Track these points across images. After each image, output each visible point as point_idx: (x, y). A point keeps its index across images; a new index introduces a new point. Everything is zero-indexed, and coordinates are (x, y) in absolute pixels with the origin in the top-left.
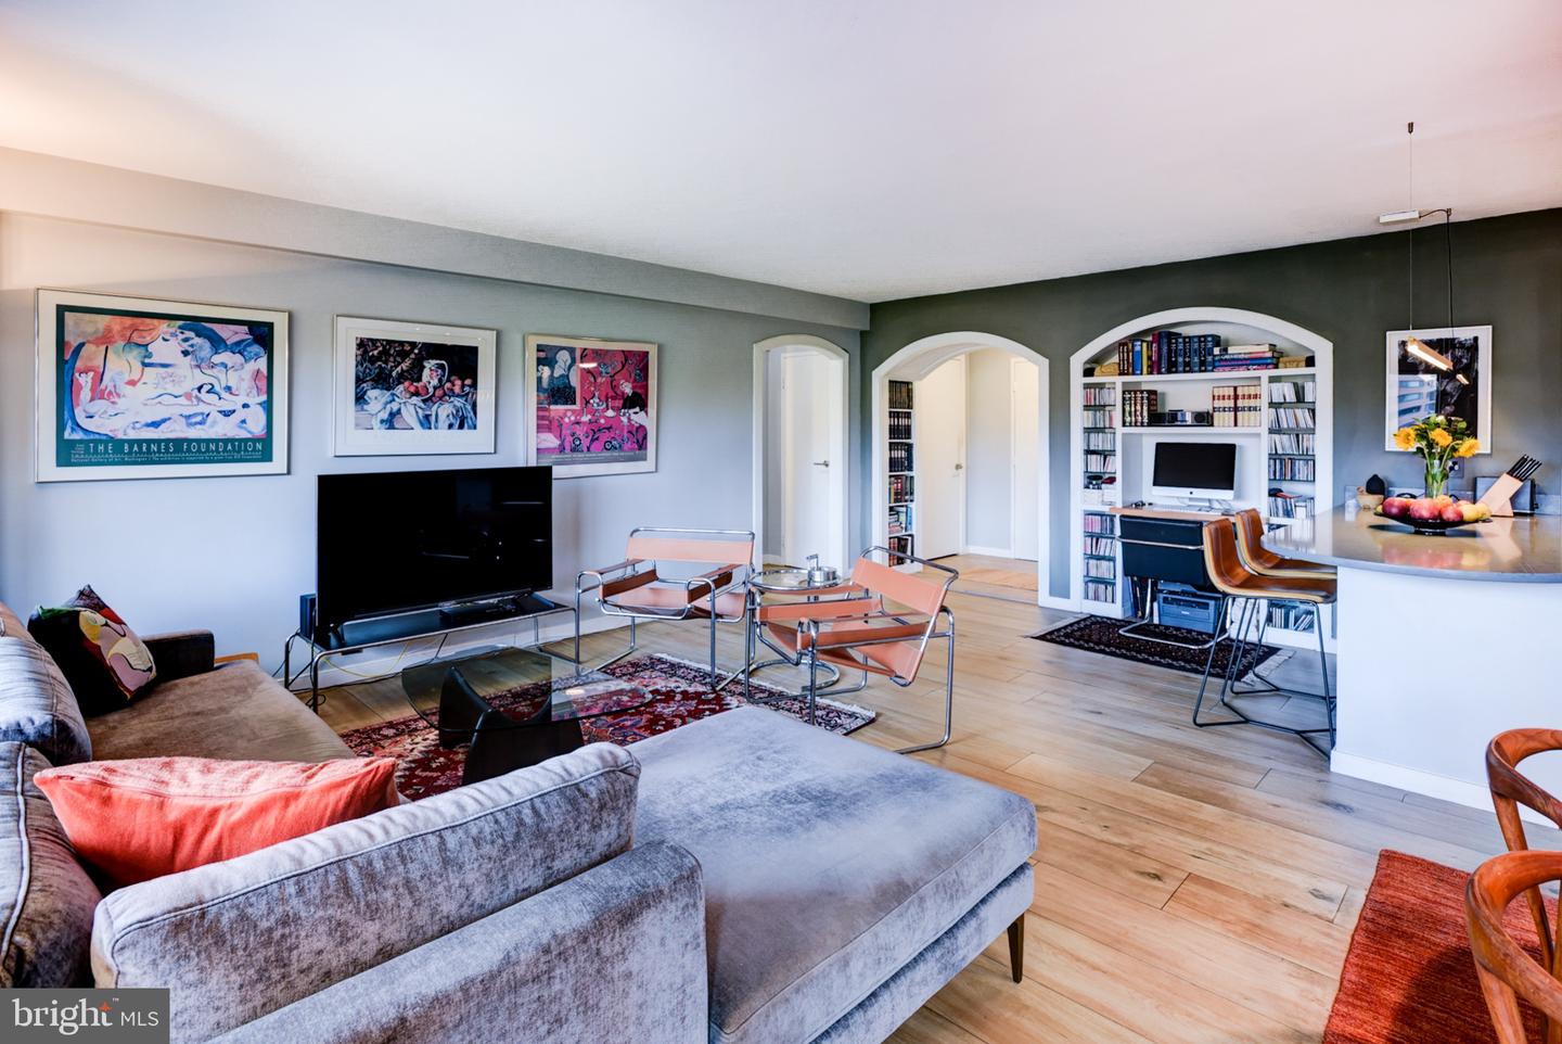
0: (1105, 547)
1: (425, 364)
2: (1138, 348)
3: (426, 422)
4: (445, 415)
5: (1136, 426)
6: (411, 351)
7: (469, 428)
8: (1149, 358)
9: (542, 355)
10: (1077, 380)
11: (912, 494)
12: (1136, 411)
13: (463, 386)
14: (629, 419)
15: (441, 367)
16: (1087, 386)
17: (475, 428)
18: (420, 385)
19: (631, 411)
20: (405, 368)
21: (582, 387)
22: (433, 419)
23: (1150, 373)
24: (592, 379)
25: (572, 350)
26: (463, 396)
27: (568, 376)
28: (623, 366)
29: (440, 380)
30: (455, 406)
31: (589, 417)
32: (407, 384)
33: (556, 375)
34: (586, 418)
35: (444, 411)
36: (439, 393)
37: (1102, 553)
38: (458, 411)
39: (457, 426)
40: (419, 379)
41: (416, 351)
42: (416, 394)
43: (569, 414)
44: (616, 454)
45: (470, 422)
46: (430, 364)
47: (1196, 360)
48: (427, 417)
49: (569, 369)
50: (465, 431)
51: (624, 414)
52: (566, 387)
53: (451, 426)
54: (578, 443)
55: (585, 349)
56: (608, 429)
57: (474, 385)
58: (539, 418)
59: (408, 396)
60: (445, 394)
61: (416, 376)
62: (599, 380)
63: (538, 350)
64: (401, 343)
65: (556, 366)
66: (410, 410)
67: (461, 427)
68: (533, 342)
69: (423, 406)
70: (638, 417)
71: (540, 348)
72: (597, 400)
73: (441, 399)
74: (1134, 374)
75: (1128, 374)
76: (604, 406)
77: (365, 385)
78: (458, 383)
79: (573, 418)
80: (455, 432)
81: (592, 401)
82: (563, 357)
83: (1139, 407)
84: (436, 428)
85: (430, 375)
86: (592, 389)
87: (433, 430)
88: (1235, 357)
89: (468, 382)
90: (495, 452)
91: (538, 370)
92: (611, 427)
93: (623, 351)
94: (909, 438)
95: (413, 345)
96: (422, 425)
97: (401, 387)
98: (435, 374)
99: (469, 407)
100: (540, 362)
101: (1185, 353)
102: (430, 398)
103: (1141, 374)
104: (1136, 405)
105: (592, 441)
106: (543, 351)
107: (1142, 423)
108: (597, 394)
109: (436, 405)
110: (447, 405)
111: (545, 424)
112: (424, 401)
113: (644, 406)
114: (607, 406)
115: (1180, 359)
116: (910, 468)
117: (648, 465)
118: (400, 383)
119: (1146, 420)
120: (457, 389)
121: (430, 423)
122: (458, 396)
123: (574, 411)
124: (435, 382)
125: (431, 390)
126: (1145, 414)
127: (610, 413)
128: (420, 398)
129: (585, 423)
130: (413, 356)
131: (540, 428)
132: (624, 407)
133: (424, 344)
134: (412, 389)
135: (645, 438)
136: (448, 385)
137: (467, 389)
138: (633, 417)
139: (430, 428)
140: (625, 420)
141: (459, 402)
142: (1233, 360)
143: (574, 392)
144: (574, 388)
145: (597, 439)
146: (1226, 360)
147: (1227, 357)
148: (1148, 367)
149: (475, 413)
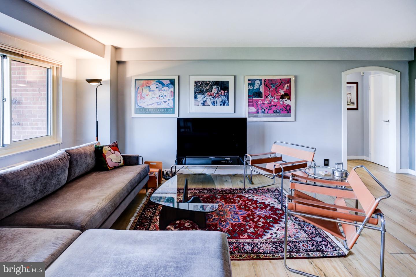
1: (213, 87)
3: (214, 103)
4: (219, 102)
6: (209, 84)
7: (226, 105)
9: (250, 82)
13: (224, 93)
14: (283, 102)
15: (218, 87)
17: (228, 105)
18: (212, 93)
19: (284, 100)
20: (207, 88)
21: (265, 92)
22: (216, 103)
24: (268, 89)
25: (260, 80)
26: (224, 96)
27: (259, 89)
28: (280, 84)
29: (217, 92)
30: (222, 99)
31: (268, 102)
32: (208, 93)
33: (255, 88)
34: (266, 102)
35: (219, 100)
36: (217, 95)
38: (223, 100)
39: (223, 105)
40: (212, 91)
41: (210, 83)
42: (211, 95)
43: (260, 101)
44: (278, 114)
45: (227, 104)
46: (214, 87)
48: (214, 102)
49: (260, 86)
50: (225, 106)
51: (281, 101)
52: (259, 92)
53: (221, 105)
54: (263, 110)
55: (265, 79)
56: (275, 106)
57: (228, 92)
58: (249, 102)
59: (208, 96)
60: (219, 95)
61: (210, 91)
62: (271, 89)
63: (248, 81)
64: (206, 81)
65: (255, 85)
66: (209, 100)
67: (224, 105)
68: (247, 78)
69: (212, 99)
70: (287, 102)
71: (249, 80)
72: (270, 96)
73: (218, 97)
76: (273, 98)
77: (197, 93)
78: (223, 92)
79: (261, 102)
80: (222, 106)
81: (268, 96)
82: (258, 82)
84: (216, 105)
85: (215, 90)
86: (269, 92)
87: (216, 106)
89: (226, 91)
90: (235, 113)
91: (248, 87)
92: (276, 105)
93: (280, 79)
95: (210, 82)
96: (212, 104)
97: (206, 94)
98: (216, 90)
99: (226, 99)
100: (249, 84)
102: (215, 97)
105: (269, 110)
106: (250, 81)
108: (270, 94)
109: (217, 98)
110: (220, 99)
111: (251, 103)
112: (213, 98)
113: (290, 99)
114: (274, 98)
117: (292, 118)
118: (206, 93)
120: (223, 94)
121: (215, 104)
122: (223, 96)
123: (262, 100)
124: (216, 92)
125: (215, 94)
127: (276, 100)
128: (212, 97)
129: (266, 104)
130: (210, 85)
131: (249, 105)
132: (281, 98)
133: (212, 81)
134: (210, 94)
135: (290, 109)
136: (220, 93)
137: (226, 94)
138: (285, 102)
139: (215, 105)
140: (281, 103)
141: (223, 98)
143: (262, 94)
144: (262, 92)
145: (271, 109)
149: (228, 101)
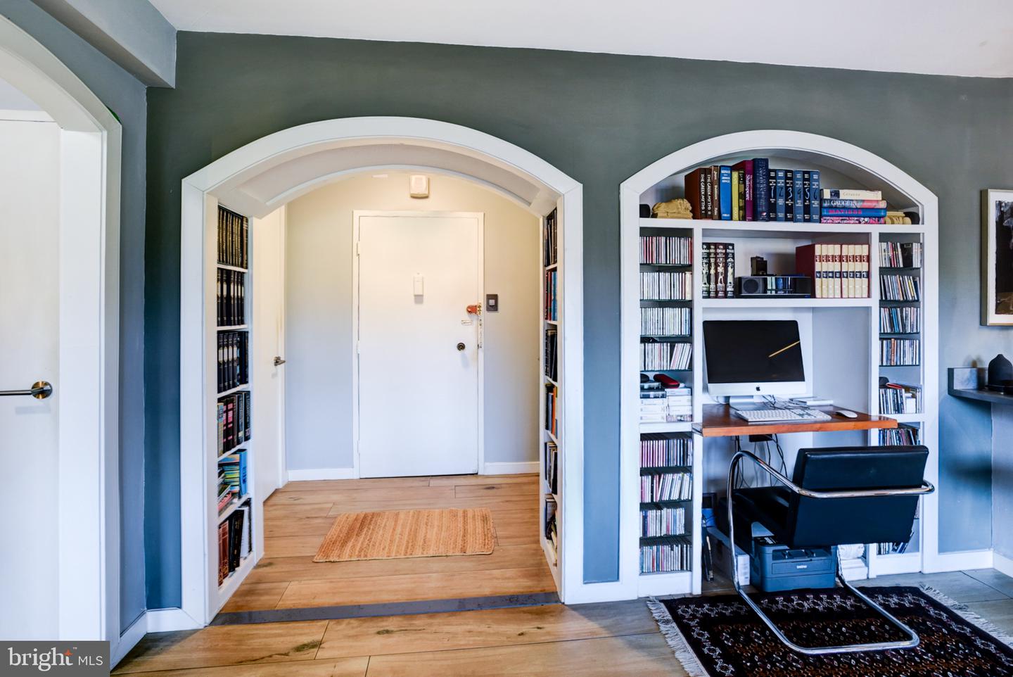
0: (672, 486)
2: (725, 180)
5: (716, 297)
8: (742, 196)
10: (631, 223)
11: (247, 425)
12: (717, 274)
16: (645, 232)
23: (744, 218)
37: (666, 498)
47: (799, 204)
74: (720, 218)
75: (711, 217)
83: (720, 269)
88: (847, 204)
94: (241, 322)
101: (787, 194)
103: (731, 218)
104: (717, 265)
107: (726, 292)
115: (781, 202)
116: (244, 379)
119: (730, 289)
126: (730, 279)
142: (844, 208)
146: (836, 207)
147: (837, 203)
148: (740, 208)
